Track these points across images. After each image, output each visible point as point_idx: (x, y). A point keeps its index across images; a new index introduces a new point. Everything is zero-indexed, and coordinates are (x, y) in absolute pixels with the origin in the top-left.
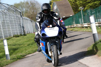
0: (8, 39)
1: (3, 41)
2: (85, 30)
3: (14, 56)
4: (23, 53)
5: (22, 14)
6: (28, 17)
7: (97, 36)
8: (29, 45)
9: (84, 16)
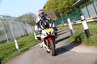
0: (17, 39)
1: (14, 40)
2: (65, 28)
3: (22, 49)
4: (28, 47)
5: (24, 22)
6: (29, 24)
7: (73, 31)
8: (31, 41)
9: (64, 19)
